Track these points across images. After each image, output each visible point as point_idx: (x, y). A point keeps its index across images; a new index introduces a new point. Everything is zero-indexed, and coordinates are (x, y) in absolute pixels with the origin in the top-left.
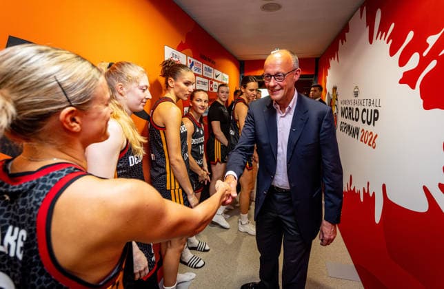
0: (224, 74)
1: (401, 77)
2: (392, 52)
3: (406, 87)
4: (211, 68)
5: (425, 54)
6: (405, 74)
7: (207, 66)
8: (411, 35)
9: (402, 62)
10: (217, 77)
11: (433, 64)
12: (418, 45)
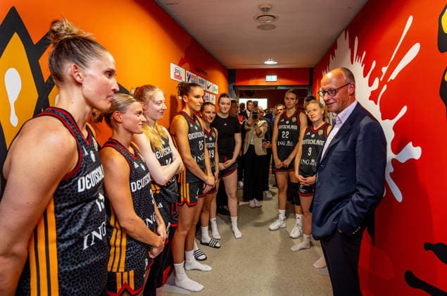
0: (214, 85)
1: (369, 95)
2: (365, 75)
3: (372, 102)
4: (204, 80)
5: (381, 79)
6: (373, 93)
7: (201, 78)
8: (374, 64)
9: (370, 84)
10: (208, 88)
11: (385, 88)
12: (377, 73)
